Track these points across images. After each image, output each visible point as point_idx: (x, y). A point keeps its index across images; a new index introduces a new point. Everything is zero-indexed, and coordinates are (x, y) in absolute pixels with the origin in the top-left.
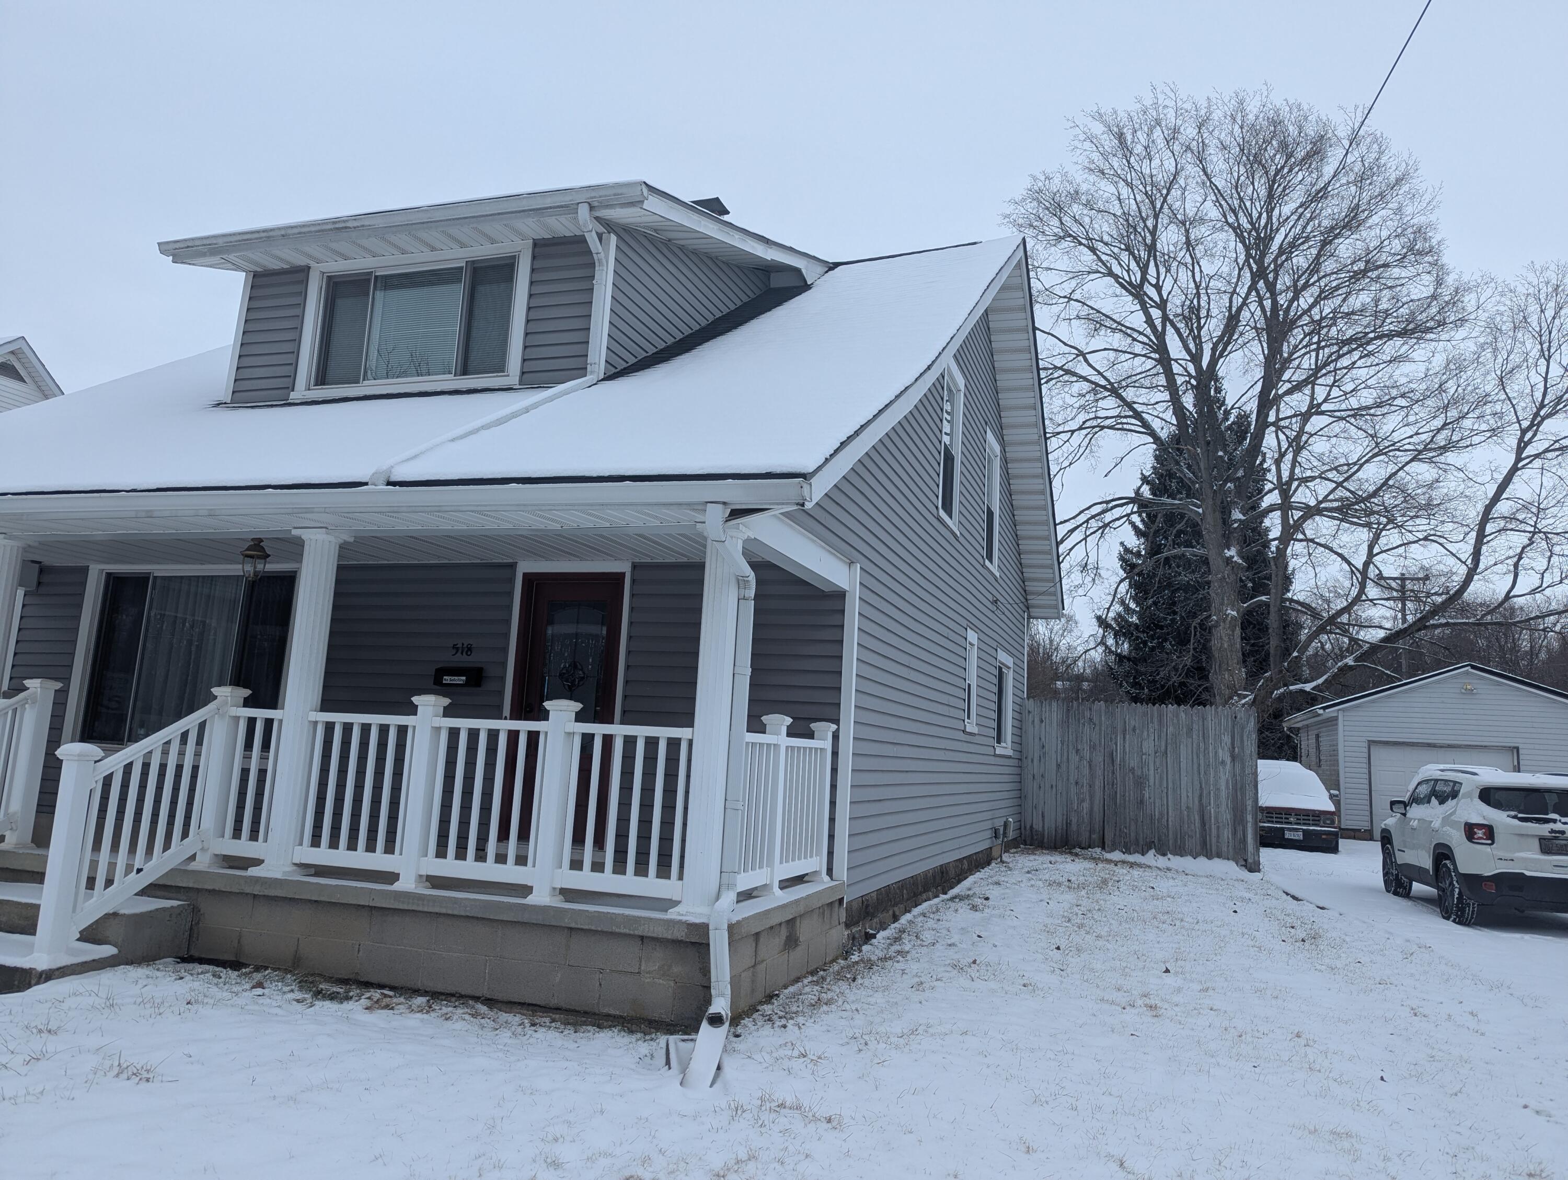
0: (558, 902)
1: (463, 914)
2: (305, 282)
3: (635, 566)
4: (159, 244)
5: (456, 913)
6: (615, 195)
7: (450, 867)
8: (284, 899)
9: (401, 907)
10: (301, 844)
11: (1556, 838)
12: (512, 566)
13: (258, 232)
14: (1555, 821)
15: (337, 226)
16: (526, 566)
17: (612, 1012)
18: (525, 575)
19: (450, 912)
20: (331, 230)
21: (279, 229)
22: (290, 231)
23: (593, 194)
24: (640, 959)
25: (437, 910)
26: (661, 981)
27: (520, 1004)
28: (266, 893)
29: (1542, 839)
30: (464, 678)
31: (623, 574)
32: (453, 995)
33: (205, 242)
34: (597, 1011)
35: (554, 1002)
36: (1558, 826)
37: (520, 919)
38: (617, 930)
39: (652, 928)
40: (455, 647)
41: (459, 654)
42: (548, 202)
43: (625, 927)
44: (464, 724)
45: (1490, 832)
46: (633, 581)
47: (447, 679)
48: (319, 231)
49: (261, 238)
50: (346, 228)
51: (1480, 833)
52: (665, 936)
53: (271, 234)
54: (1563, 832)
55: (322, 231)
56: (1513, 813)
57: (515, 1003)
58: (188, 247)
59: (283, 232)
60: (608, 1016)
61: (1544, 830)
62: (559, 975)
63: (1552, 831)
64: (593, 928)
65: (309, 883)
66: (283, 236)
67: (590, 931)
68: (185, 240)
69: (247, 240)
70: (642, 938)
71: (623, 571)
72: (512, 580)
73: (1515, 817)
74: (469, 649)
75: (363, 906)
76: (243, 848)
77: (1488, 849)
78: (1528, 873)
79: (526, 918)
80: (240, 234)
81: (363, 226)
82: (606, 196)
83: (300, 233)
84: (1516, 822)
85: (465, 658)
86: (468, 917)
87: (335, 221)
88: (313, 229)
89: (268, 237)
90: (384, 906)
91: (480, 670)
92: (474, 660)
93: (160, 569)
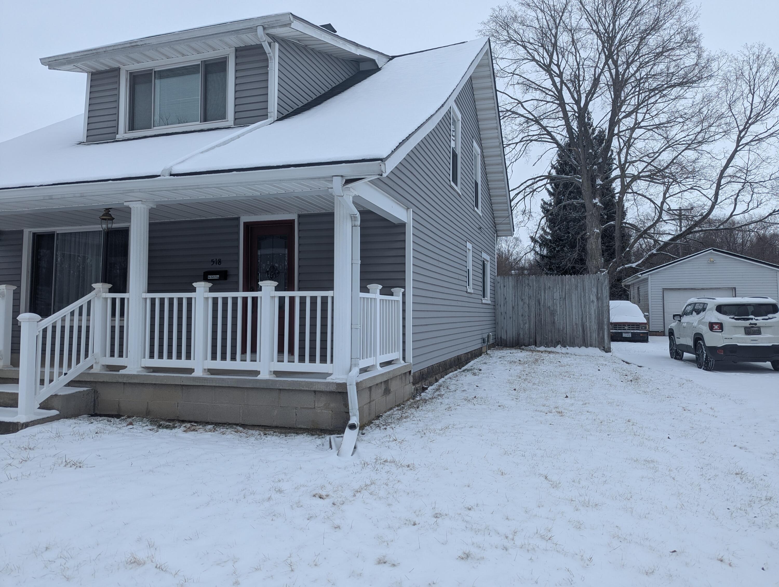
0: (273, 378)
1: (227, 385)
2: (118, 76)
3: (299, 216)
4: (40, 59)
5: (224, 385)
6: (276, 21)
7: (219, 364)
8: (139, 384)
9: (197, 384)
10: (144, 358)
11: (752, 327)
12: (238, 219)
13: (91, 50)
14: (752, 319)
15: (132, 45)
16: (245, 219)
17: (303, 427)
18: (244, 223)
19: (220, 385)
20: (129, 47)
21: (102, 48)
22: (108, 49)
23: (264, 21)
24: (315, 401)
25: (214, 384)
26: (325, 411)
27: (258, 426)
28: (130, 381)
29: (746, 328)
30: (218, 276)
31: (294, 220)
32: (225, 424)
33: (64, 57)
34: (295, 427)
35: (275, 424)
36: (754, 321)
37: (255, 387)
38: (303, 389)
39: (319, 387)
40: (213, 261)
41: (215, 264)
42: (242, 26)
43: (306, 387)
44: (220, 295)
45: (721, 326)
46: (299, 224)
47: (210, 277)
48: (123, 48)
49: (93, 53)
50: (137, 45)
51: (716, 327)
52: (326, 390)
53: (98, 51)
54: (756, 324)
55: (125, 48)
56: (732, 316)
57: (256, 425)
58: (56, 60)
59: (104, 50)
60: (301, 429)
61: (747, 323)
62: (276, 411)
63: (751, 324)
64: (291, 388)
65: (150, 375)
66: (105, 52)
67: (289, 390)
68: (54, 57)
69: (86, 55)
70: (315, 392)
71: (294, 219)
72: (238, 226)
73: (733, 318)
74: (220, 262)
75: (178, 385)
76: (116, 361)
77: (720, 334)
78: (739, 344)
79: (258, 386)
80: (82, 52)
81: (145, 44)
82: (271, 22)
83: (113, 50)
84: (734, 320)
85: (218, 266)
86: (229, 387)
87: (131, 42)
88: (120, 47)
89: (97, 53)
90: (188, 384)
91: (226, 272)
92: (222, 267)
93: (59, 230)
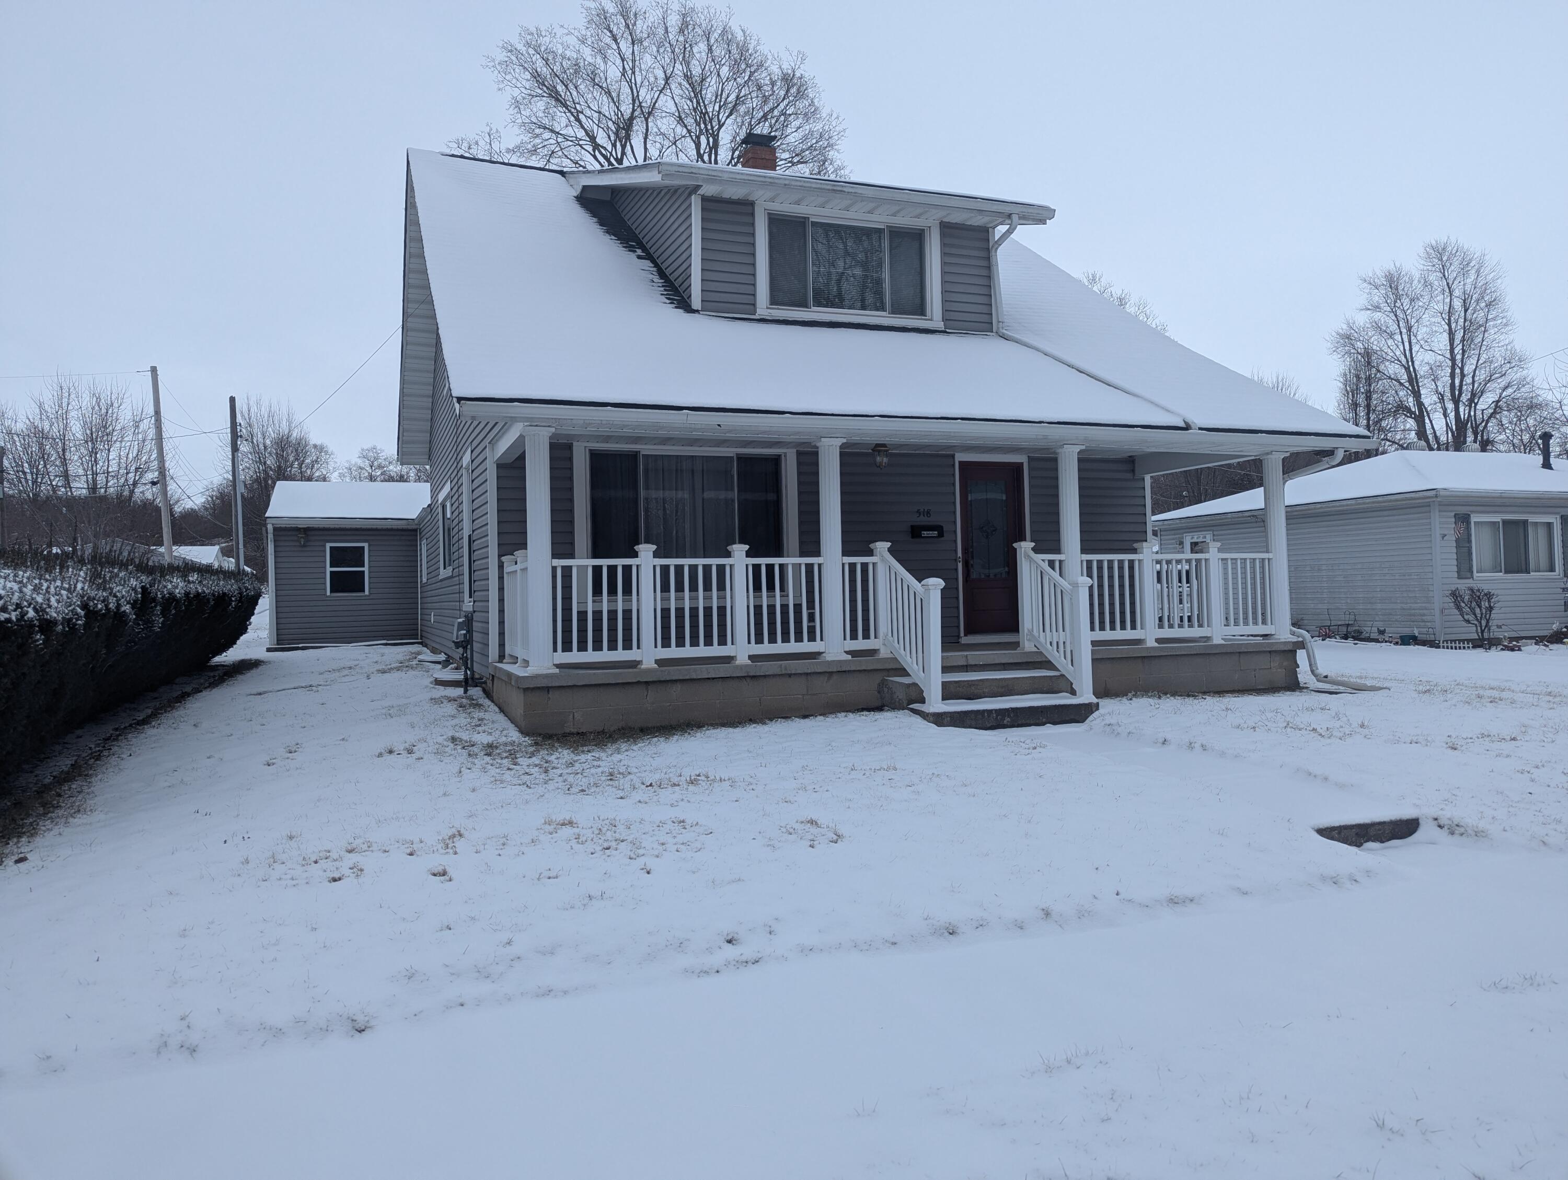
2: (753, 215)
3: (1030, 459)
6: (1037, 213)
12: (953, 456)
16: (960, 457)
17: (1261, 687)
18: (960, 462)
24: (1271, 663)
26: (1280, 671)
30: (936, 532)
31: (1022, 463)
34: (1254, 688)
40: (918, 511)
41: (922, 516)
46: (1030, 469)
47: (925, 533)
71: (1023, 461)
72: (953, 465)
74: (928, 513)
85: (926, 518)
91: (942, 527)
92: (933, 520)
93: (646, 449)
